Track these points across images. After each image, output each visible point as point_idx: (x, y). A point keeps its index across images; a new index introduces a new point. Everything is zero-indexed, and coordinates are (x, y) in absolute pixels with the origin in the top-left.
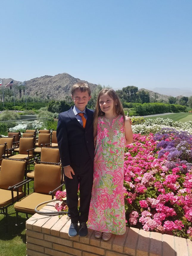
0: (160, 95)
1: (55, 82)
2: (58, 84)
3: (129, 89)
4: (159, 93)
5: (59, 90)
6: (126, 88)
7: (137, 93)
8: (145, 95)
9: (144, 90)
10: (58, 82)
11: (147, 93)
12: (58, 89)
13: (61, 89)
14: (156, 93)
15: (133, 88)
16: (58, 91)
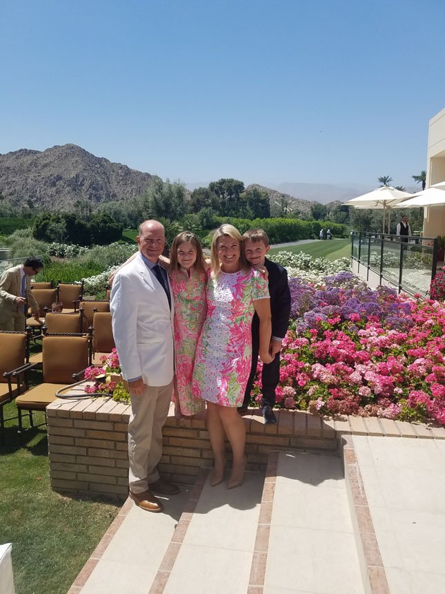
0: (293, 199)
1: (45, 166)
2: (55, 172)
3: (223, 186)
4: (291, 196)
5: (58, 186)
6: (217, 183)
7: (241, 195)
8: (259, 200)
9: (257, 187)
10: (54, 167)
11: (264, 195)
12: (54, 184)
13: (61, 182)
14: (283, 196)
15: (233, 185)
16: (54, 189)
